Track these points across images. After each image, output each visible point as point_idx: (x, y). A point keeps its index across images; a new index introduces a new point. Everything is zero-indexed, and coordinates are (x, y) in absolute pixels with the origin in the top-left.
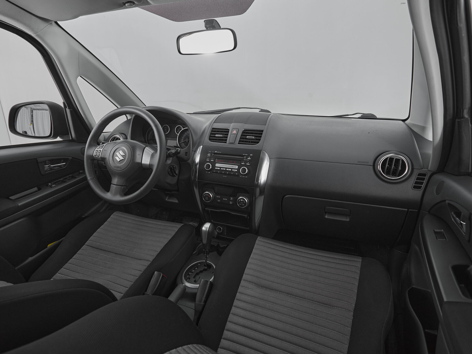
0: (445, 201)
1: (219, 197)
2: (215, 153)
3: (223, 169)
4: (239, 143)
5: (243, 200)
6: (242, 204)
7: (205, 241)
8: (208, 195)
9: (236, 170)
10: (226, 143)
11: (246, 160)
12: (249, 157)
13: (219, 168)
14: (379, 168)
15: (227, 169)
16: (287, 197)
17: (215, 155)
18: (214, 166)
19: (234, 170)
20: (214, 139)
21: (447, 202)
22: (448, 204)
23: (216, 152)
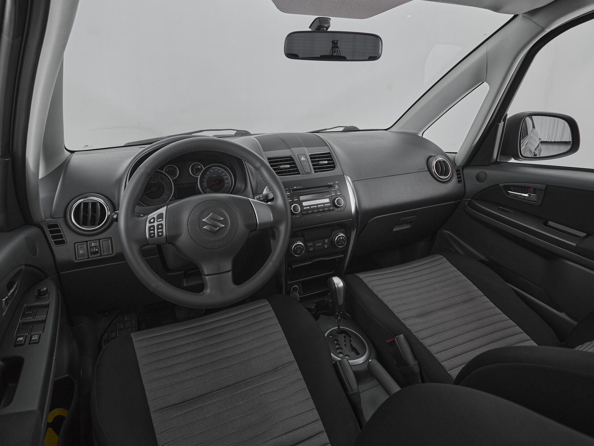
0: (498, 184)
1: (312, 244)
2: (294, 190)
3: (314, 207)
4: (315, 172)
5: (342, 238)
6: (342, 242)
7: (341, 301)
8: (300, 246)
9: (330, 204)
10: (299, 174)
11: (335, 190)
12: (336, 186)
13: (309, 207)
14: (434, 170)
15: (319, 206)
16: (371, 221)
17: (295, 192)
18: (302, 207)
19: (327, 204)
20: (282, 172)
21: (501, 185)
22: (504, 186)
23: (295, 187)
